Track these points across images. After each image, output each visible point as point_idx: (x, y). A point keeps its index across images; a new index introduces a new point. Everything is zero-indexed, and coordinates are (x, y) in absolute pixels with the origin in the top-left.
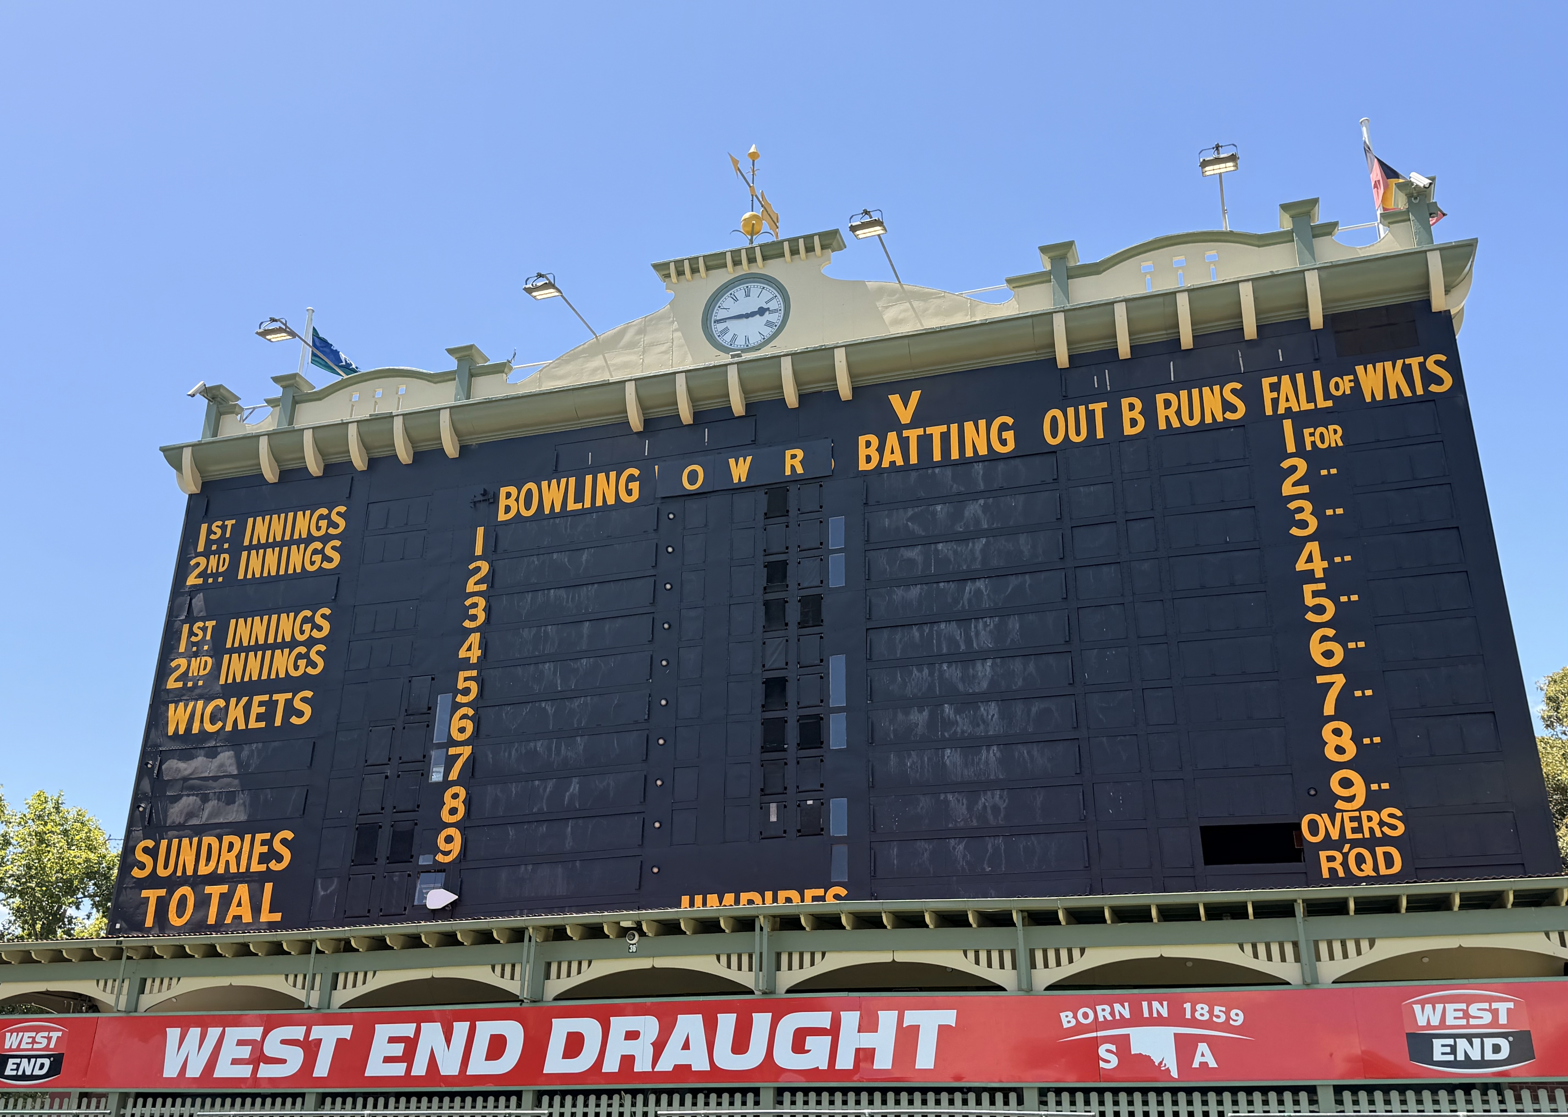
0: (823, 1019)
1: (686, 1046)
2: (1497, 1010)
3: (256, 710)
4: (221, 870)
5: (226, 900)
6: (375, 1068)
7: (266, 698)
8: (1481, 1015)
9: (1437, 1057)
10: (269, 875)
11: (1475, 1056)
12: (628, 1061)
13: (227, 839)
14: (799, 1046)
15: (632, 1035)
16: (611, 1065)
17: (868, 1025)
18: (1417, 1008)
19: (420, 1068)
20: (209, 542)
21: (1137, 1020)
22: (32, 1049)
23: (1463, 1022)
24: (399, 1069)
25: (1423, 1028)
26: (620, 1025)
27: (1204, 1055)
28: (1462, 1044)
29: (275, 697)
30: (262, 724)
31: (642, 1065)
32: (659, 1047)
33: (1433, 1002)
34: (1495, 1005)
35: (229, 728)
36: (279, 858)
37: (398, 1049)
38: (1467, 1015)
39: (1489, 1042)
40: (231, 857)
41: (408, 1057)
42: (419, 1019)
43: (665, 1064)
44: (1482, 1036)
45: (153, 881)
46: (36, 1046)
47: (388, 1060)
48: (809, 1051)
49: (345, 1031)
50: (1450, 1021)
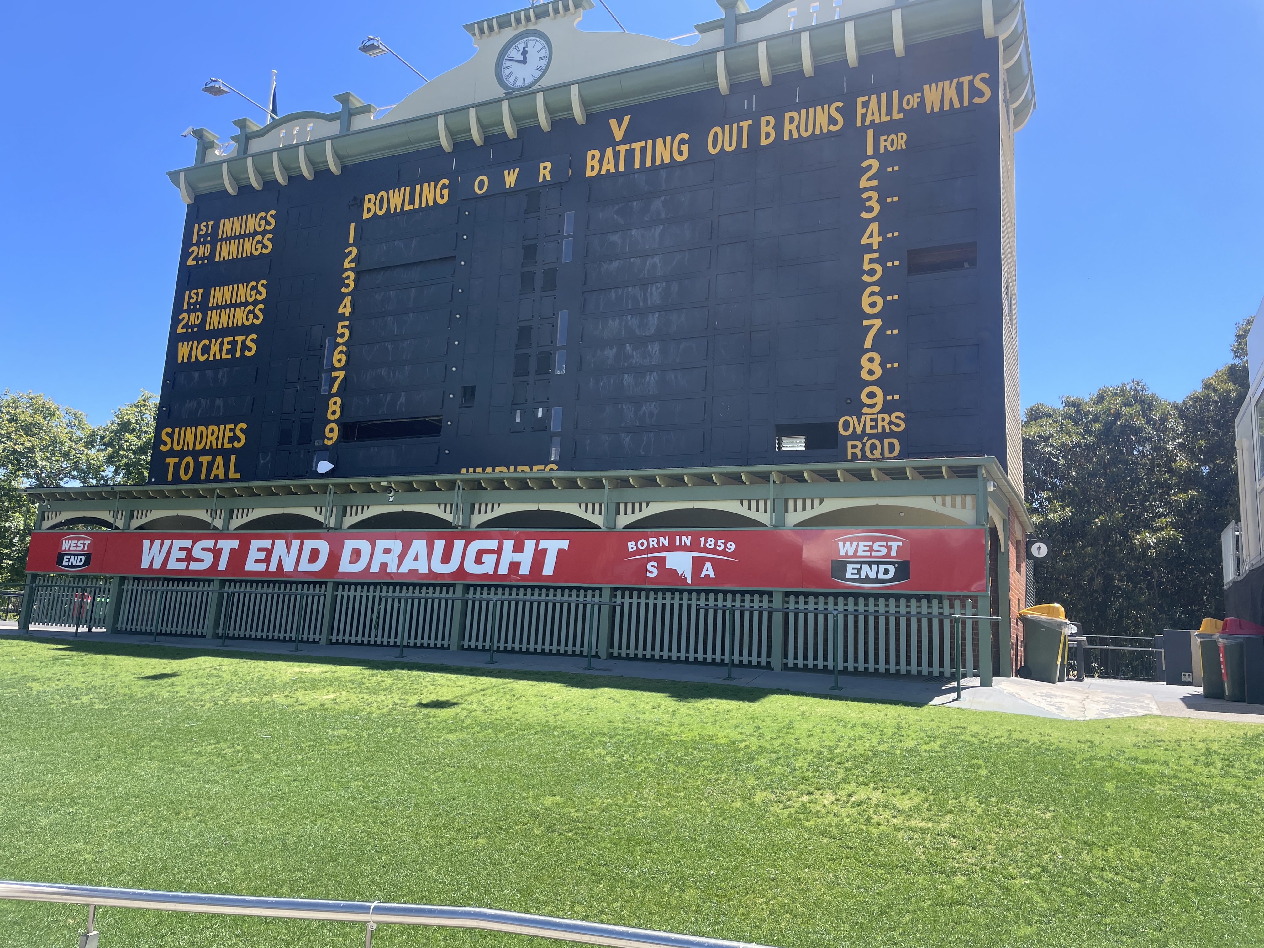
0: (493, 544)
1: (416, 558)
2: (891, 546)
3: (226, 347)
4: (208, 447)
5: (211, 465)
6: (250, 566)
7: (231, 339)
8: (880, 549)
9: (849, 575)
10: (233, 450)
11: (872, 576)
12: (384, 566)
13: (211, 428)
15: (387, 551)
16: (375, 569)
18: (841, 544)
19: (273, 567)
20: (199, 236)
21: (672, 548)
22: (76, 550)
23: (869, 554)
25: (842, 557)
26: (381, 544)
27: (708, 570)
28: (865, 568)
29: (237, 338)
30: (229, 356)
31: (392, 569)
32: (401, 558)
33: (851, 540)
34: (890, 544)
35: (211, 358)
37: (262, 556)
38: (871, 549)
39: (882, 567)
40: (213, 439)
41: (267, 560)
42: (274, 538)
43: (404, 569)
44: (878, 563)
46: (78, 549)
47: (257, 561)
48: (483, 563)
49: (235, 544)
50: (860, 553)
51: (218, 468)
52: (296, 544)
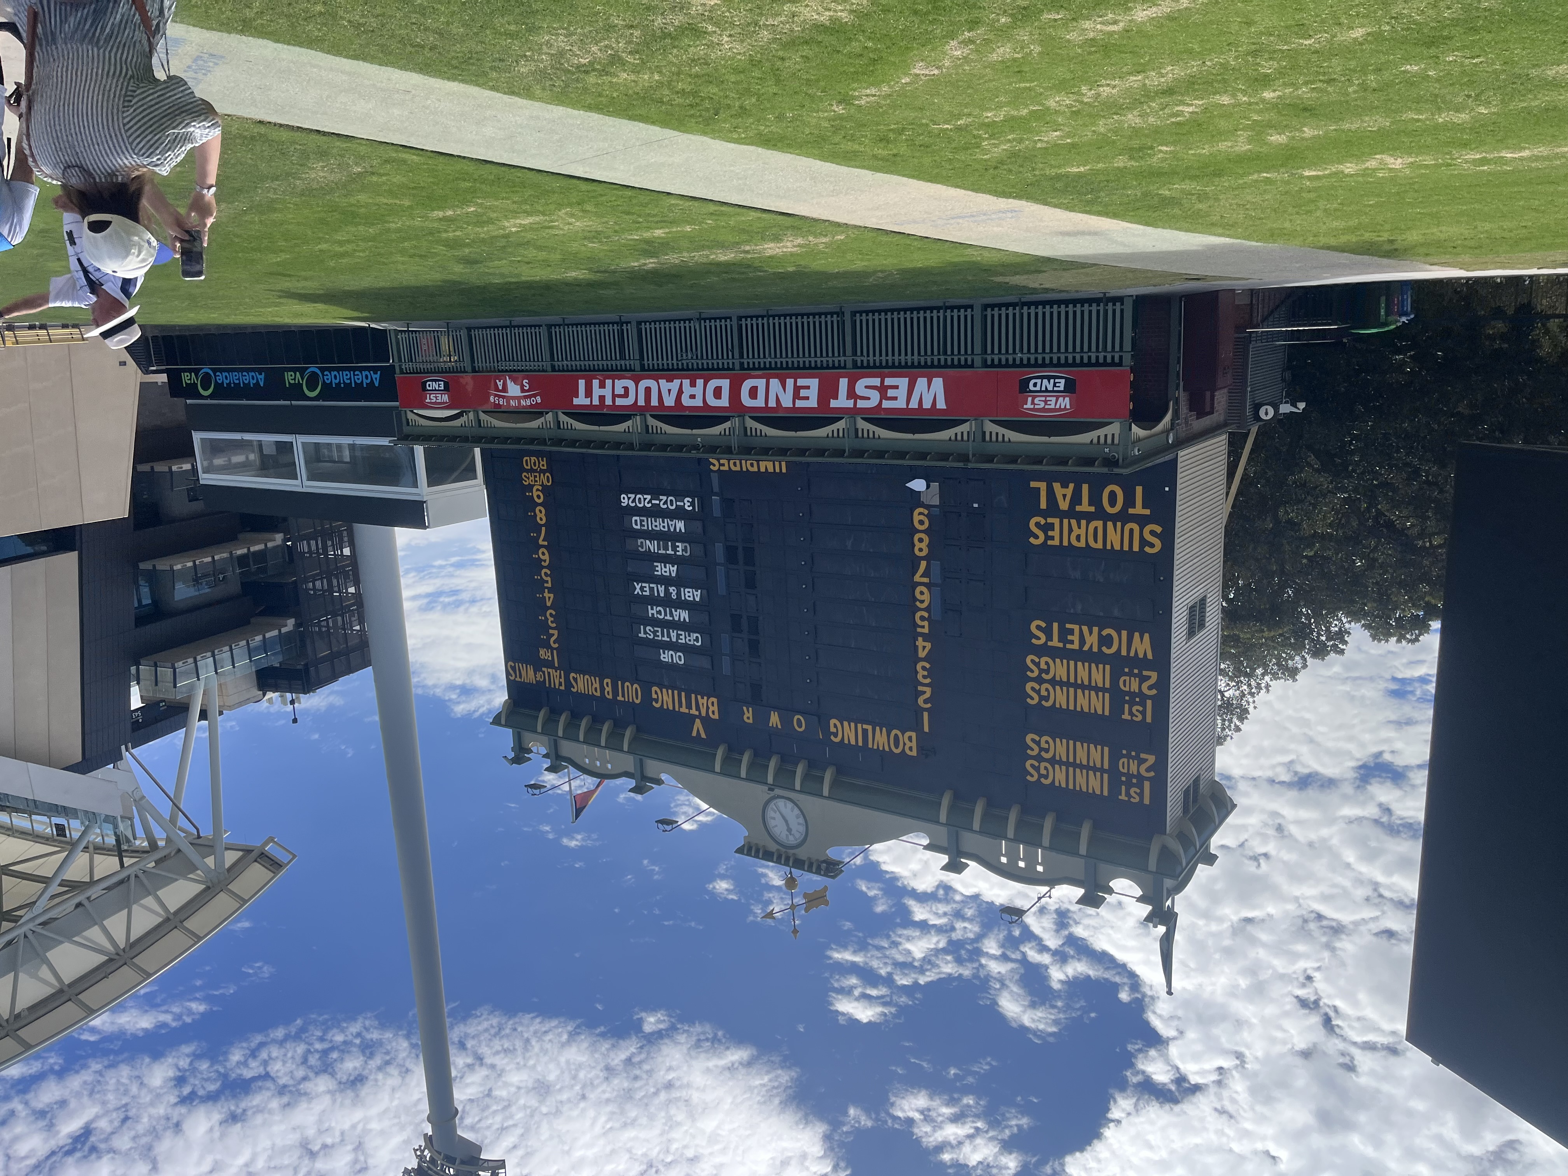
0: (619, 402)
1: (669, 391)
2: (430, 399)
3: (1075, 639)
5: (1076, 499)
6: (814, 383)
7: (1069, 647)
8: (433, 398)
9: (442, 383)
10: (1045, 514)
11: (434, 383)
12: (693, 384)
14: (626, 389)
15: (693, 397)
16: (700, 382)
17: (602, 398)
18: (447, 401)
19: (790, 382)
24: (801, 382)
25: (446, 394)
26: (698, 402)
27: (500, 384)
28: (437, 388)
29: (1061, 645)
30: (1068, 627)
31: (686, 382)
32: (680, 392)
33: (444, 403)
35: (1096, 630)
36: (1037, 524)
38: (436, 398)
39: (431, 388)
40: (1076, 531)
41: (797, 389)
43: (677, 382)
44: (433, 390)
45: (1142, 521)
46: (1041, 399)
50: (440, 396)
51: (1064, 496)
52: (772, 403)
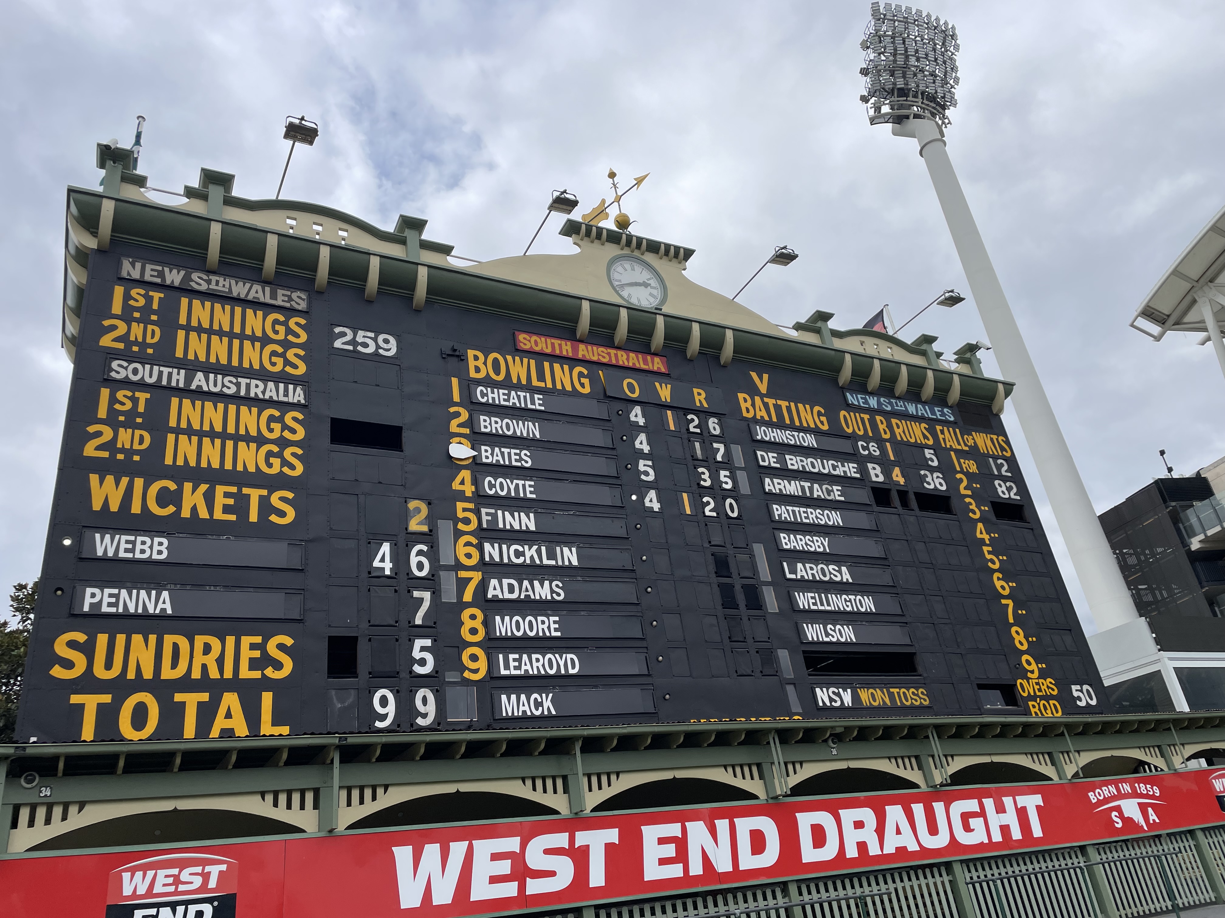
3: (222, 500)
4: (196, 674)
5: (208, 709)
7: (232, 489)
10: (266, 684)
12: (862, 846)
13: (200, 640)
14: (967, 828)
15: (859, 825)
16: (851, 852)
17: (1001, 809)
19: (696, 868)
20: (128, 307)
24: (675, 871)
26: (848, 816)
29: (245, 490)
30: (232, 517)
31: (874, 849)
32: (880, 832)
35: (186, 514)
40: (211, 660)
41: (682, 856)
42: (682, 819)
43: (890, 849)
45: (87, 683)
48: (973, 830)
49: (612, 835)
51: (228, 716)
52: (722, 825)
